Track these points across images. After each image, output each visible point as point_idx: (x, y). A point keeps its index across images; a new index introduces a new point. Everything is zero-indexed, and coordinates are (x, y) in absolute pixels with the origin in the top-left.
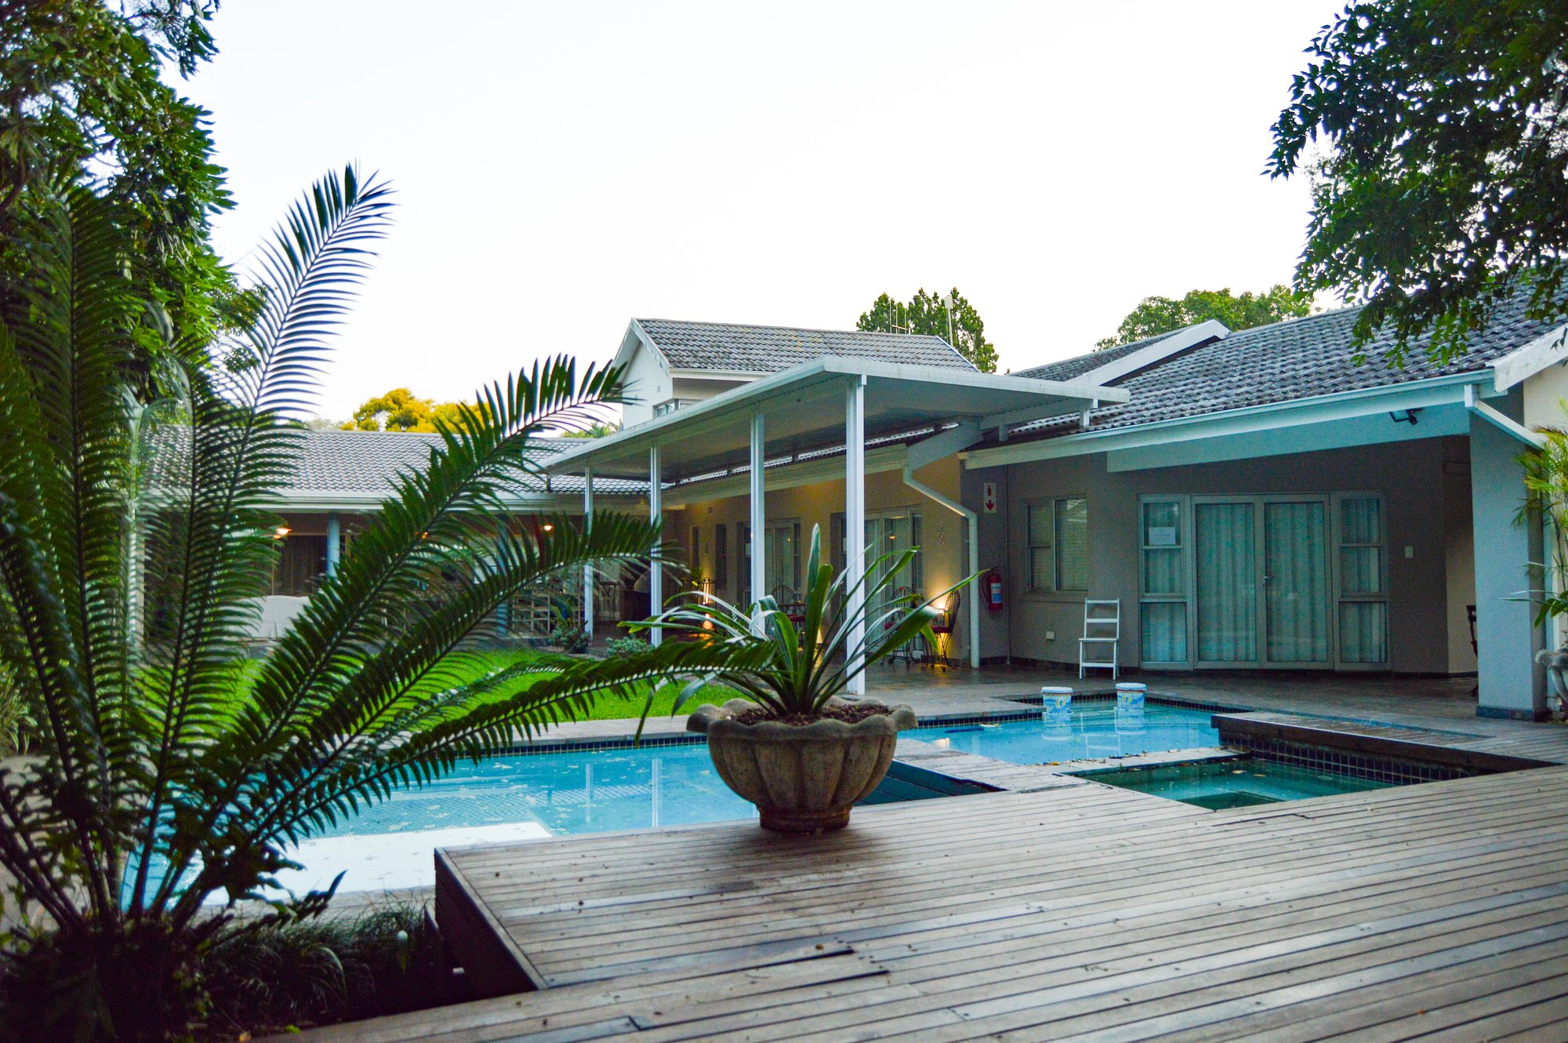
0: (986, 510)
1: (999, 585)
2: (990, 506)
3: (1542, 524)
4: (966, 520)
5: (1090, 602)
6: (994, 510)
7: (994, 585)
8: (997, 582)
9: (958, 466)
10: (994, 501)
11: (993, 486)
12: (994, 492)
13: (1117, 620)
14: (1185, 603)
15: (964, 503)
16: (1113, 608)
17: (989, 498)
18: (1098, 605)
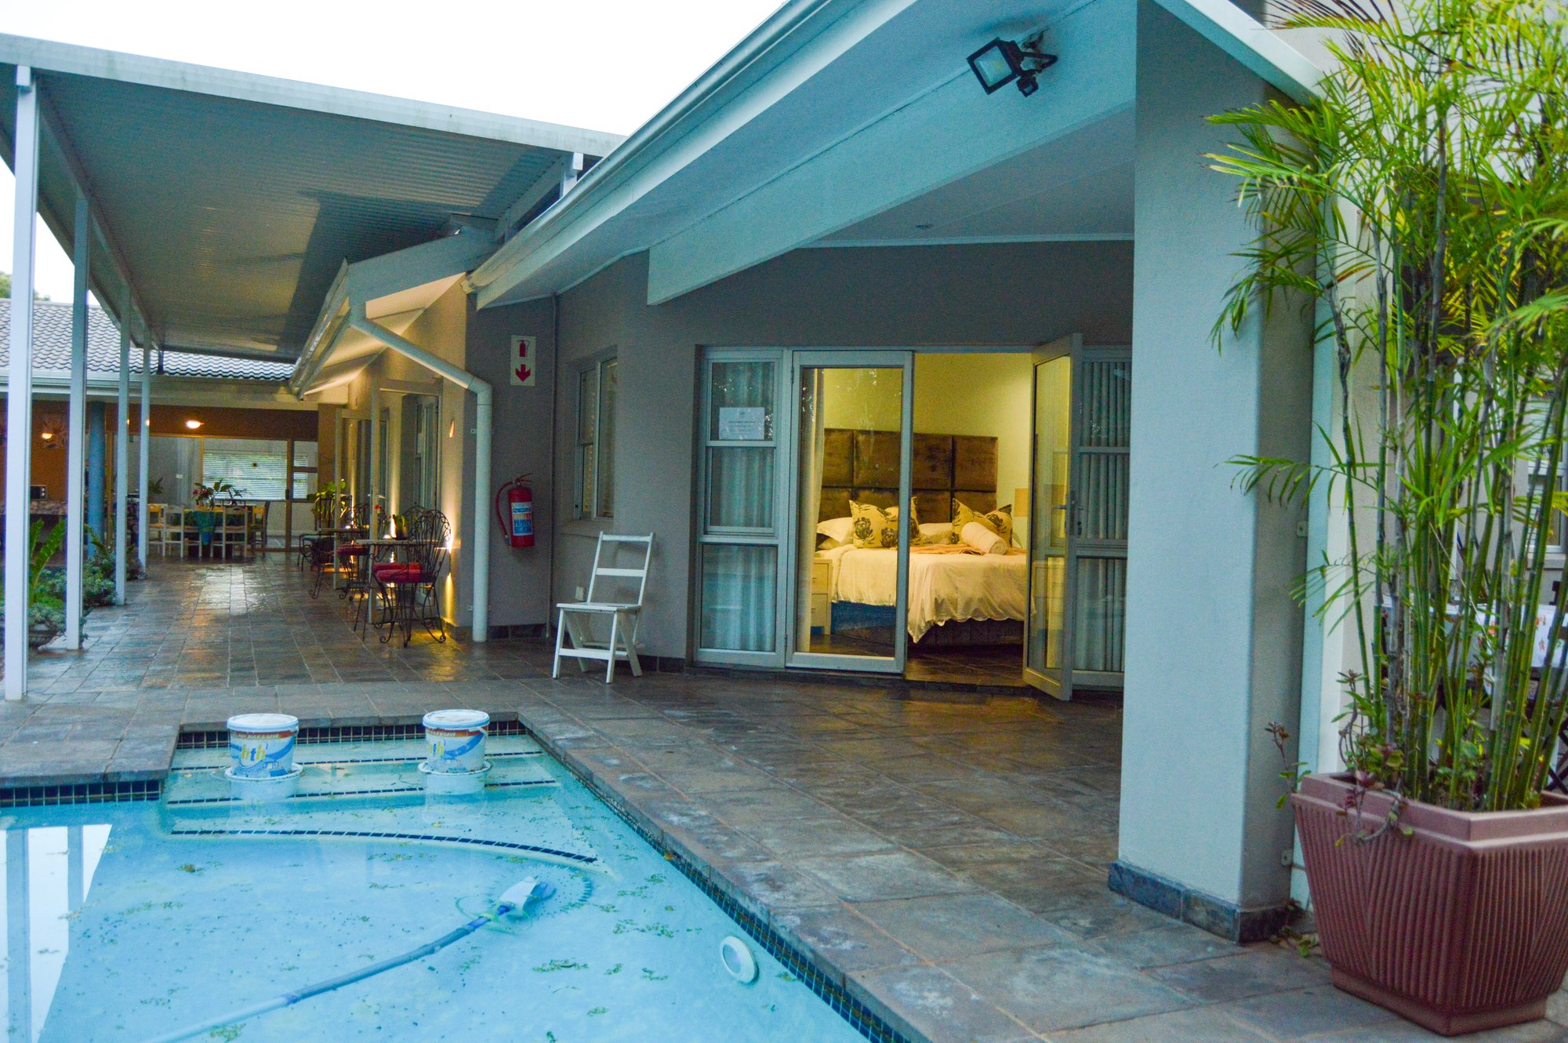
0: (515, 380)
1: (525, 505)
2: (523, 374)
3: (1311, 339)
4: (471, 395)
5: (606, 538)
6: (530, 381)
7: (515, 506)
8: (522, 500)
9: (464, 304)
10: (531, 366)
11: (531, 343)
12: (531, 350)
13: (642, 573)
14: (776, 546)
15: (472, 369)
16: (640, 548)
17: (523, 361)
18: (621, 543)
